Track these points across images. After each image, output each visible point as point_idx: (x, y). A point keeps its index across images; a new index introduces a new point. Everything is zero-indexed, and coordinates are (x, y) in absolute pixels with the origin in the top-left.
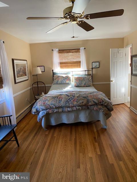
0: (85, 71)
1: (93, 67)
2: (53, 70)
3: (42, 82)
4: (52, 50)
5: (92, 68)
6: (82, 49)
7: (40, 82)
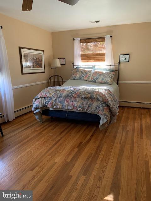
0: (110, 65)
1: (121, 61)
2: (73, 64)
3: (60, 77)
4: (74, 39)
5: (119, 62)
6: (108, 37)
7: (58, 77)
